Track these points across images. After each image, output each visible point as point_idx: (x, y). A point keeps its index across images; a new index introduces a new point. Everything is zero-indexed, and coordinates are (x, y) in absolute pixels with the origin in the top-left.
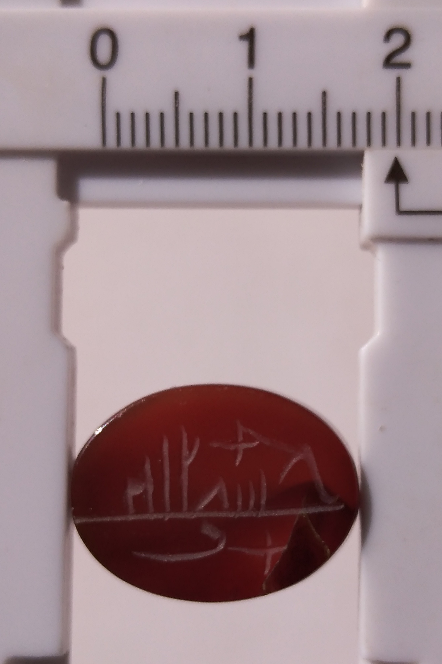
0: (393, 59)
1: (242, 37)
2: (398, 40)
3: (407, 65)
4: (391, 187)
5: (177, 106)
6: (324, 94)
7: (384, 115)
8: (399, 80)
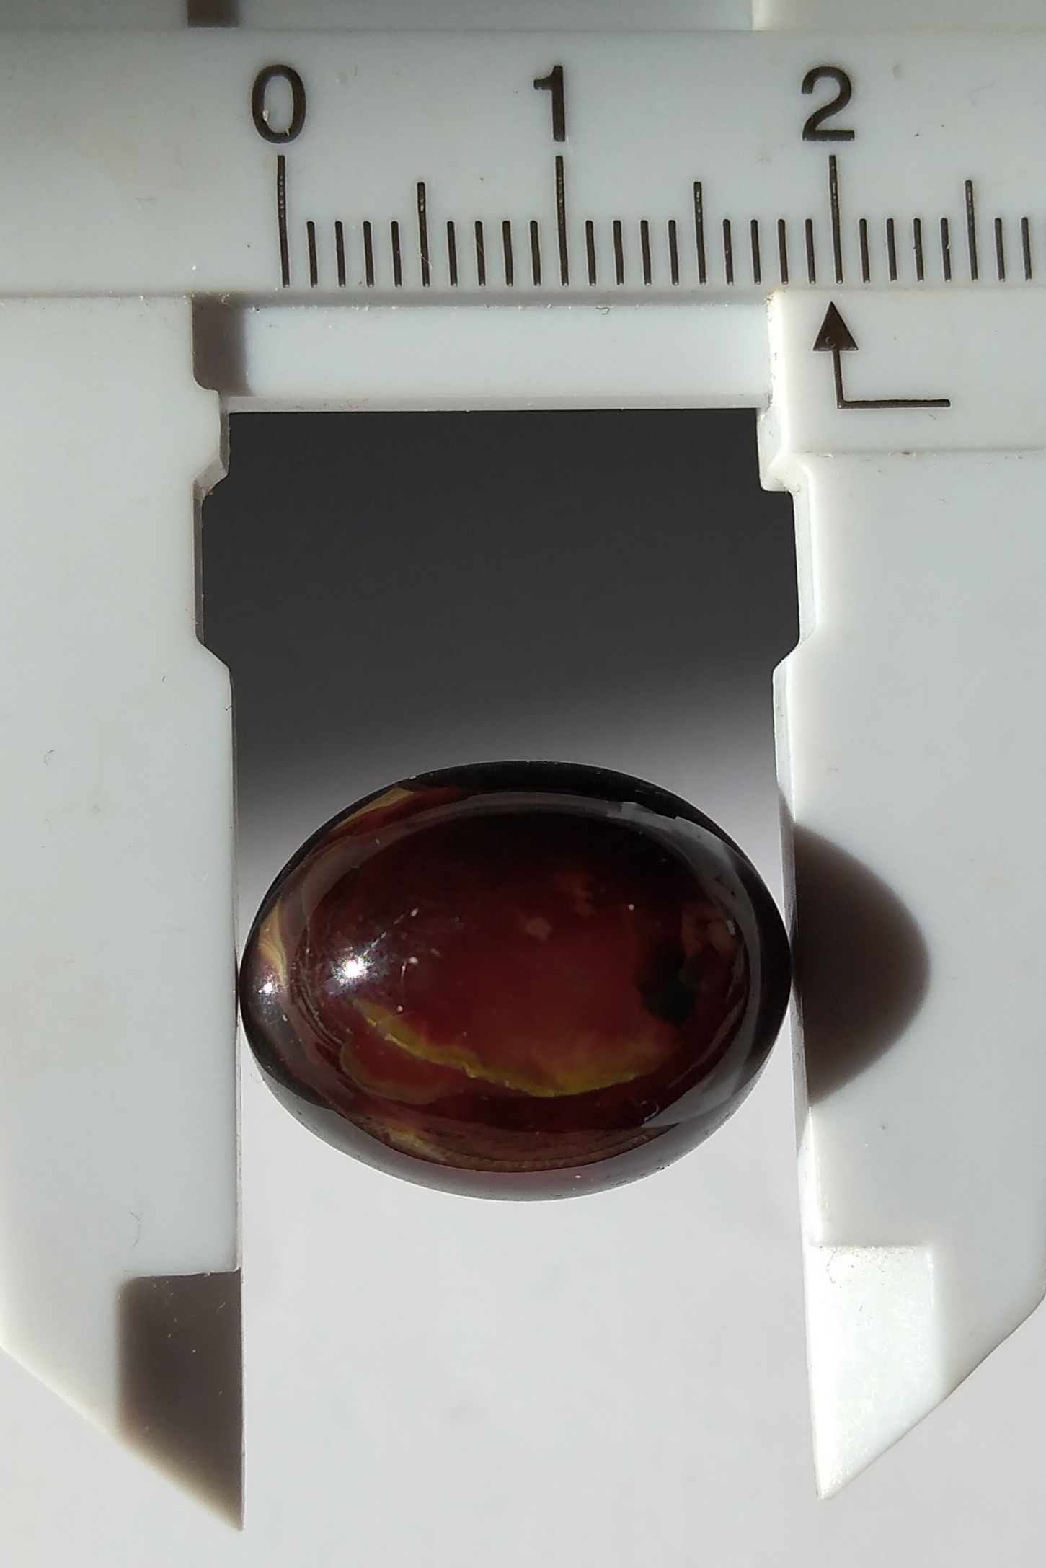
0: (822, 123)
1: (538, 84)
2: (827, 90)
3: (848, 135)
4: (828, 356)
5: (422, 208)
6: (698, 186)
7: (809, 223)
8: (833, 160)
